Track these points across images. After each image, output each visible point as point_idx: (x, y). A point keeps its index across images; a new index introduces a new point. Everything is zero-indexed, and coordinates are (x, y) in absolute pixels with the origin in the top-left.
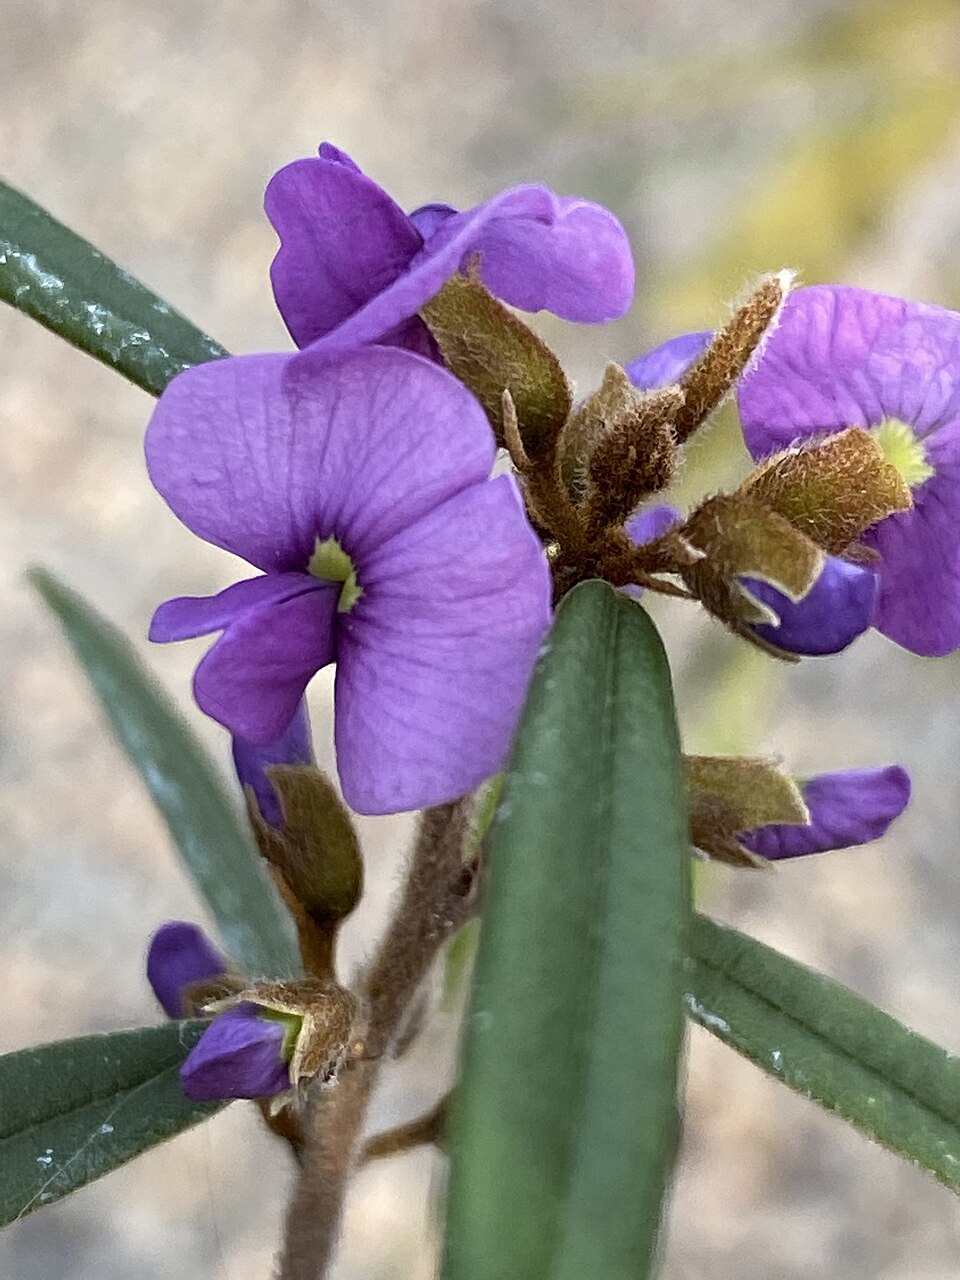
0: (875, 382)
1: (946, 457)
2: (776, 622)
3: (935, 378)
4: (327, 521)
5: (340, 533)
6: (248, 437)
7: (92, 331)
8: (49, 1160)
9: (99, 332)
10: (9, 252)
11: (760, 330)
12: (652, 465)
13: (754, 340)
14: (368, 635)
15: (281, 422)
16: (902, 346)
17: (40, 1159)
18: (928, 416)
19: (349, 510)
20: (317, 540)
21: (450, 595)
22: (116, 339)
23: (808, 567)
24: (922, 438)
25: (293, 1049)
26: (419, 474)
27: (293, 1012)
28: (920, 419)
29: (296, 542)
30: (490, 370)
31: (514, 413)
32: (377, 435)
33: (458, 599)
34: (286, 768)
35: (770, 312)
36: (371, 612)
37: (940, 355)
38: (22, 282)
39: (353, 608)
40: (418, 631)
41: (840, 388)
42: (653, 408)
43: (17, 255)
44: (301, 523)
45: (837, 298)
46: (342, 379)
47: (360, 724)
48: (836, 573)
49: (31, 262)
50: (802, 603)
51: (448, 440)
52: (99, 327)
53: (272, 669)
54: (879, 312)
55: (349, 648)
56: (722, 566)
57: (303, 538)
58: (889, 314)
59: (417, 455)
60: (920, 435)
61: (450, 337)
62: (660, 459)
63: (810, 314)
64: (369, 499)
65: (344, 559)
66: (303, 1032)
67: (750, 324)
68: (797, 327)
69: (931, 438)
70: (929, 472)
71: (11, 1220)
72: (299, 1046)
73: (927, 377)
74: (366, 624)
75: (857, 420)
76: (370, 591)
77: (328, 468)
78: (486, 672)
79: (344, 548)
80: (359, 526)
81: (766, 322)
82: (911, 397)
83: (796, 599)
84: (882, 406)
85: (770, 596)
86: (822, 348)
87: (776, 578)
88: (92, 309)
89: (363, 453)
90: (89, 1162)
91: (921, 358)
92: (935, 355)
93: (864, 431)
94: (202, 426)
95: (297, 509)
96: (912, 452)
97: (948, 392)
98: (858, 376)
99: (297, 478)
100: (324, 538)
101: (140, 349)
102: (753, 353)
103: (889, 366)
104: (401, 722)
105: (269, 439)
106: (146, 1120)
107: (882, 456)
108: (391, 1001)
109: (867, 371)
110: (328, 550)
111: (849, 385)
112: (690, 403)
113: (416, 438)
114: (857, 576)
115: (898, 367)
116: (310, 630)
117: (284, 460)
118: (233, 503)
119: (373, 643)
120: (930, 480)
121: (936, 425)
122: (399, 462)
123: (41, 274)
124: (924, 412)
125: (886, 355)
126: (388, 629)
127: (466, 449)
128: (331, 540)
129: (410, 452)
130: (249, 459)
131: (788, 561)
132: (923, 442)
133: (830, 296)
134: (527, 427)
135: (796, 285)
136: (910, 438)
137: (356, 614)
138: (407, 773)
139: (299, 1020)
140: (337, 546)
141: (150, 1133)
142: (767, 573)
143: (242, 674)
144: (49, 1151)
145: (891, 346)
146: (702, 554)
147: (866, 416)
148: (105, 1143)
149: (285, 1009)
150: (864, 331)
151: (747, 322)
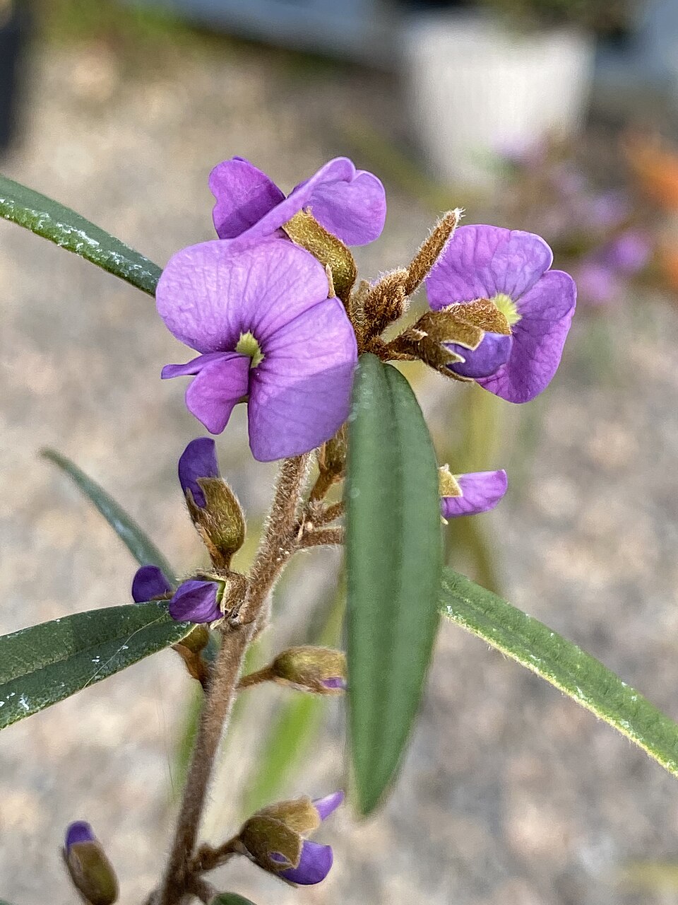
0: (493, 273)
1: (527, 309)
2: (463, 361)
3: (522, 270)
4: (246, 324)
5: (253, 329)
6: (208, 286)
7: (115, 263)
8: (98, 661)
9: (118, 264)
10: (72, 229)
11: (445, 239)
12: (393, 306)
13: (442, 244)
14: (265, 377)
15: (224, 279)
16: (506, 253)
17: (93, 660)
18: (518, 290)
19: (257, 318)
20: (241, 333)
21: (308, 355)
22: (126, 267)
23: (477, 335)
24: (516, 301)
25: (222, 595)
26: (293, 300)
27: (221, 579)
28: (515, 292)
29: (230, 335)
30: (320, 256)
31: (331, 276)
32: (272, 282)
33: (312, 357)
34: (207, 479)
35: (450, 229)
36: (268, 366)
37: (525, 258)
38: (80, 241)
39: (260, 364)
40: (292, 374)
41: (476, 279)
42: (395, 278)
43: (76, 231)
44: (233, 326)
45: (477, 231)
46: (255, 256)
47: (263, 420)
48: (491, 339)
49: (83, 234)
50: (476, 351)
51: (306, 283)
52: (118, 262)
53: (221, 393)
54: (498, 235)
55: (257, 385)
56: (436, 339)
57: (233, 333)
58: (502, 236)
59: (292, 290)
60: (514, 300)
61: (300, 242)
62: (398, 303)
63: (464, 239)
64: (267, 312)
65: (254, 342)
66: (226, 588)
67: (440, 236)
68: (457, 248)
69: (521, 301)
70: (519, 318)
71: (81, 688)
72: (224, 594)
73: (519, 270)
74: (266, 372)
75: (484, 295)
76: (267, 356)
77: (246, 298)
78: (325, 392)
79: (254, 337)
80: (263, 325)
81: (447, 234)
82: (511, 281)
83: (474, 349)
84: (496, 287)
85: (459, 349)
86: (469, 255)
87: (463, 342)
88: (114, 254)
89: (264, 292)
90: (118, 662)
91: (516, 260)
92: (522, 257)
93: (488, 300)
94: (186, 281)
95: (231, 322)
96: (510, 309)
97: (528, 277)
98: (486, 271)
99: (231, 306)
100: (244, 333)
101: (138, 272)
102: (441, 251)
103: (500, 264)
104: (284, 417)
105: (218, 286)
106: (144, 644)
107: (497, 308)
108: (258, 593)
109: (490, 267)
110: (247, 339)
111: (481, 276)
112: (410, 279)
113: (291, 282)
114: (500, 338)
115: (505, 265)
116: (238, 375)
117: (226, 297)
118: (198, 320)
119: (268, 380)
120: (519, 321)
121: (523, 293)
122: (283, 294)
123: (88, 239)
124: (517, 288)
125: (500, 258)
126: (276, 374)
127: (316, 287)
128: (249, 332)
129: (288, 289)
130: (208, 297)
131: (467, 335)
132: (516, 303)
133: (474, 230)
134: (337, 284)
135: (462, 216)
136: (510, 301)
137: (260, 368)
138: (286, 440)
139: (224, 583)
140: (251, 336)
141: (146, 650)
142: (458, 339)
143: (208, 393)
144: (98, 657)
145: (503, 253)
146: (424, 334)
147: (488, 293)
148: (124, 653)
149: (217, 578)
150: (490, 246)
151: (439, 235)
